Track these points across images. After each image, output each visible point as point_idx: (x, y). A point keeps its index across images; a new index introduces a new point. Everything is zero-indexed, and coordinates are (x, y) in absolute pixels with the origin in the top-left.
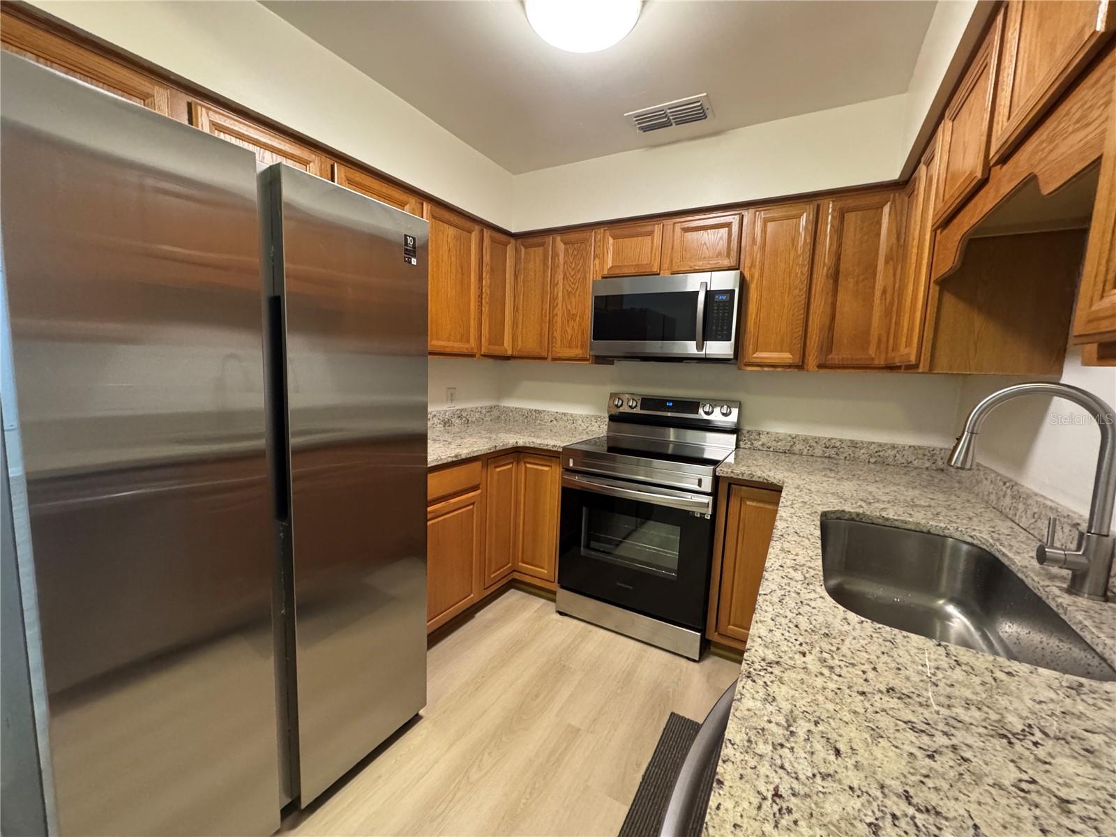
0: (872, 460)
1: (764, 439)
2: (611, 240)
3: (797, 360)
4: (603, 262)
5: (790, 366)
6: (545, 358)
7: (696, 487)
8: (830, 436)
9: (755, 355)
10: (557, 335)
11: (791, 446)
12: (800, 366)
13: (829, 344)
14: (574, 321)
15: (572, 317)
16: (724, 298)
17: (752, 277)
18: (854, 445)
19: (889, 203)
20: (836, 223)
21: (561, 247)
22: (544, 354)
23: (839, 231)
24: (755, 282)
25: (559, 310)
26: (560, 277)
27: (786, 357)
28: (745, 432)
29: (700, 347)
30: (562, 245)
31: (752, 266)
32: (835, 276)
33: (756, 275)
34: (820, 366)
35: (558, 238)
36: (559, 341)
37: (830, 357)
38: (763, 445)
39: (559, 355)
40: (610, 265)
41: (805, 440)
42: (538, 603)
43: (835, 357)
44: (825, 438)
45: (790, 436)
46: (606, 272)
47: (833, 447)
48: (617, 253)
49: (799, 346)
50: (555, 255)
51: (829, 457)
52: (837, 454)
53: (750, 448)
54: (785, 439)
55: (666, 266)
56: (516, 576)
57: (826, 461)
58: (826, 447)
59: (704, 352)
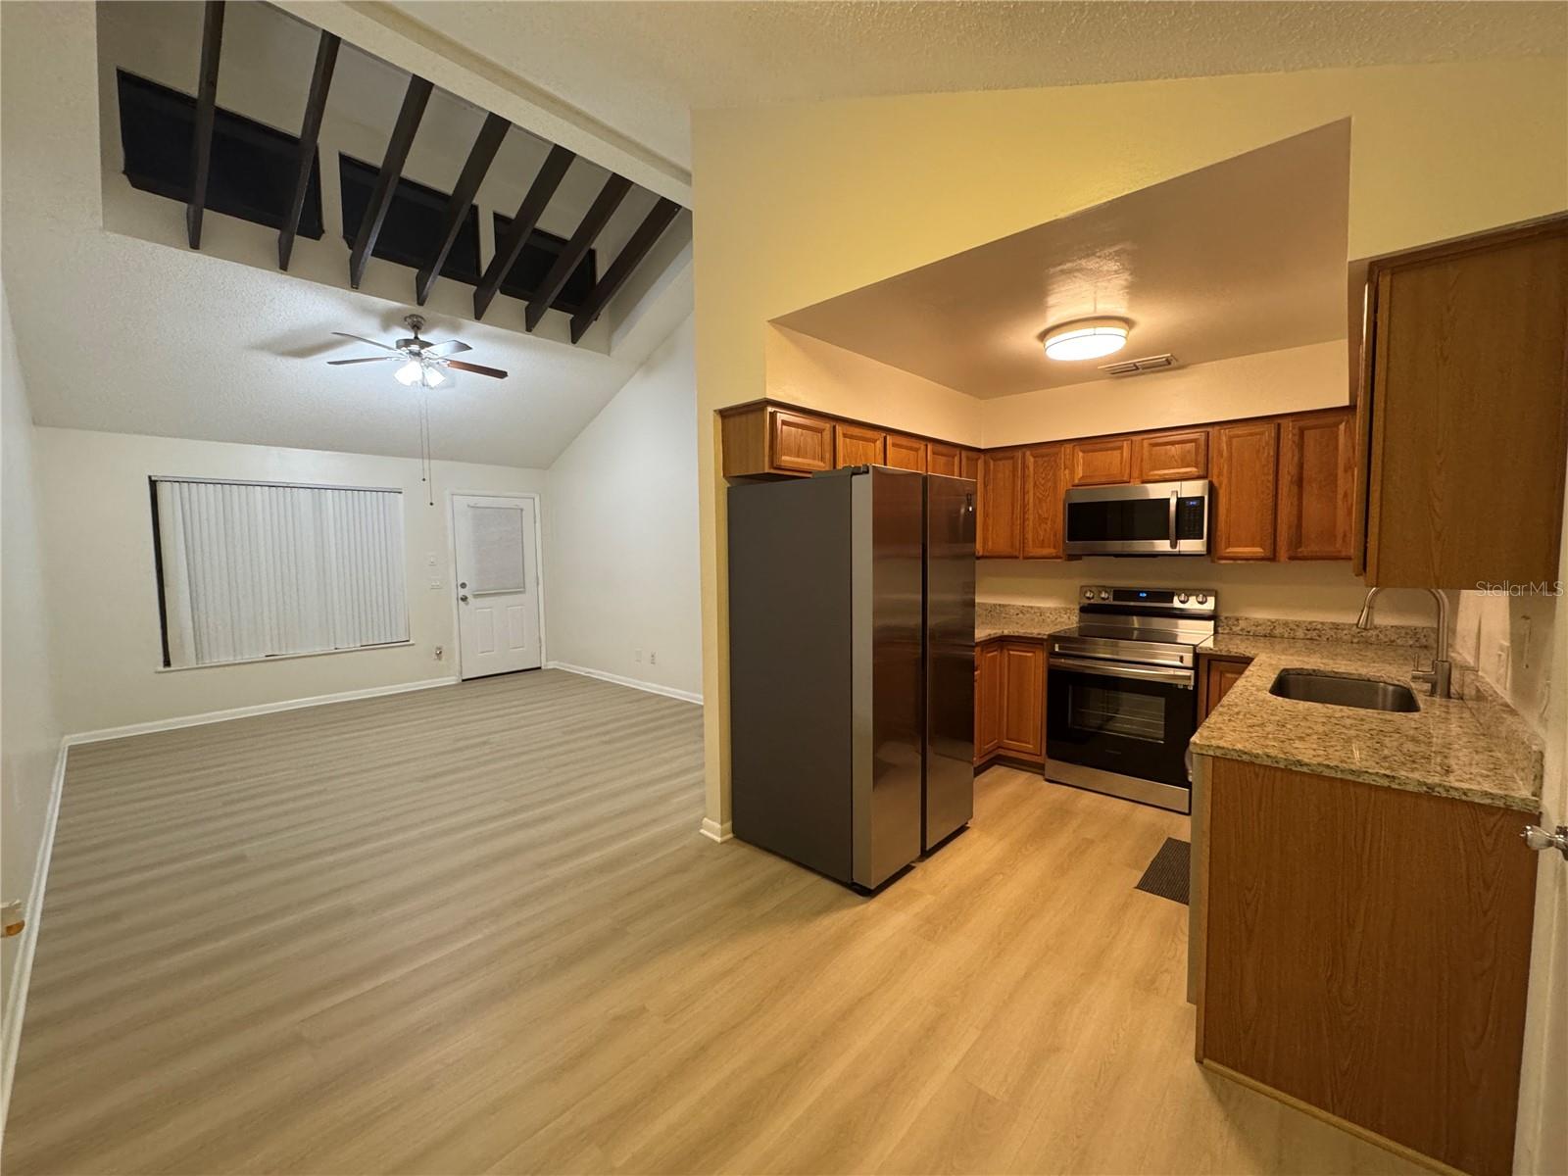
0: (1355, 640)
1: (1242, 624)
2: (1081, 454)
3: (1269, 554)
4: (1072, 472)
5: (1262, 559)
6: (1016, 557)
7: (1178, 663)
8: (1310, 619)
9: (1228, 550)
10: (1030, 536)
11: (1271, 630)
12: (1272, 558)
13: (1297, 539)
14: (1046, 524)
15: (1042, 520)
16: (1194, 503)
17: (1221, 484)
18: (1336, 627)
19: (1344, 424)
20: (1296, 438)
21: (1031, 460)
22: (1017, 554)
23: (1301, 446)
24: (1223, 486)
25: (1031, 516)
26: (1030, 485)
27: (1258, 550)
28: (1222, 618)
29: (1174, 545)
30: (1032, 459)
31: (1220, 474)
32: (1300, 482)
33: (1225, 481)
34: (1292, 558)
35: (1028, 453)
36: (1031, 543)
37: (1300, 550)
38: (1242, 630)
39: (1031, 554)
40: (1081, 475)
41: (1286, 624)
42: (1023, 777)
43: (1303, 551)
44: (1304, 622)
45: (1269, 620)
46: (1076, 482)
47: (1315, 629)
48: (1087, 465)
49: (1269, 542)
50: (1025, 466)
51: (1311, 639)
52: (1320, 636)
53: (1228, 634)
54: (1264, 623)
55: (1136, 474)
56: (1002, 752)
57: (1307, 642)
58: (1308, 630)
59: (1177, 549)
